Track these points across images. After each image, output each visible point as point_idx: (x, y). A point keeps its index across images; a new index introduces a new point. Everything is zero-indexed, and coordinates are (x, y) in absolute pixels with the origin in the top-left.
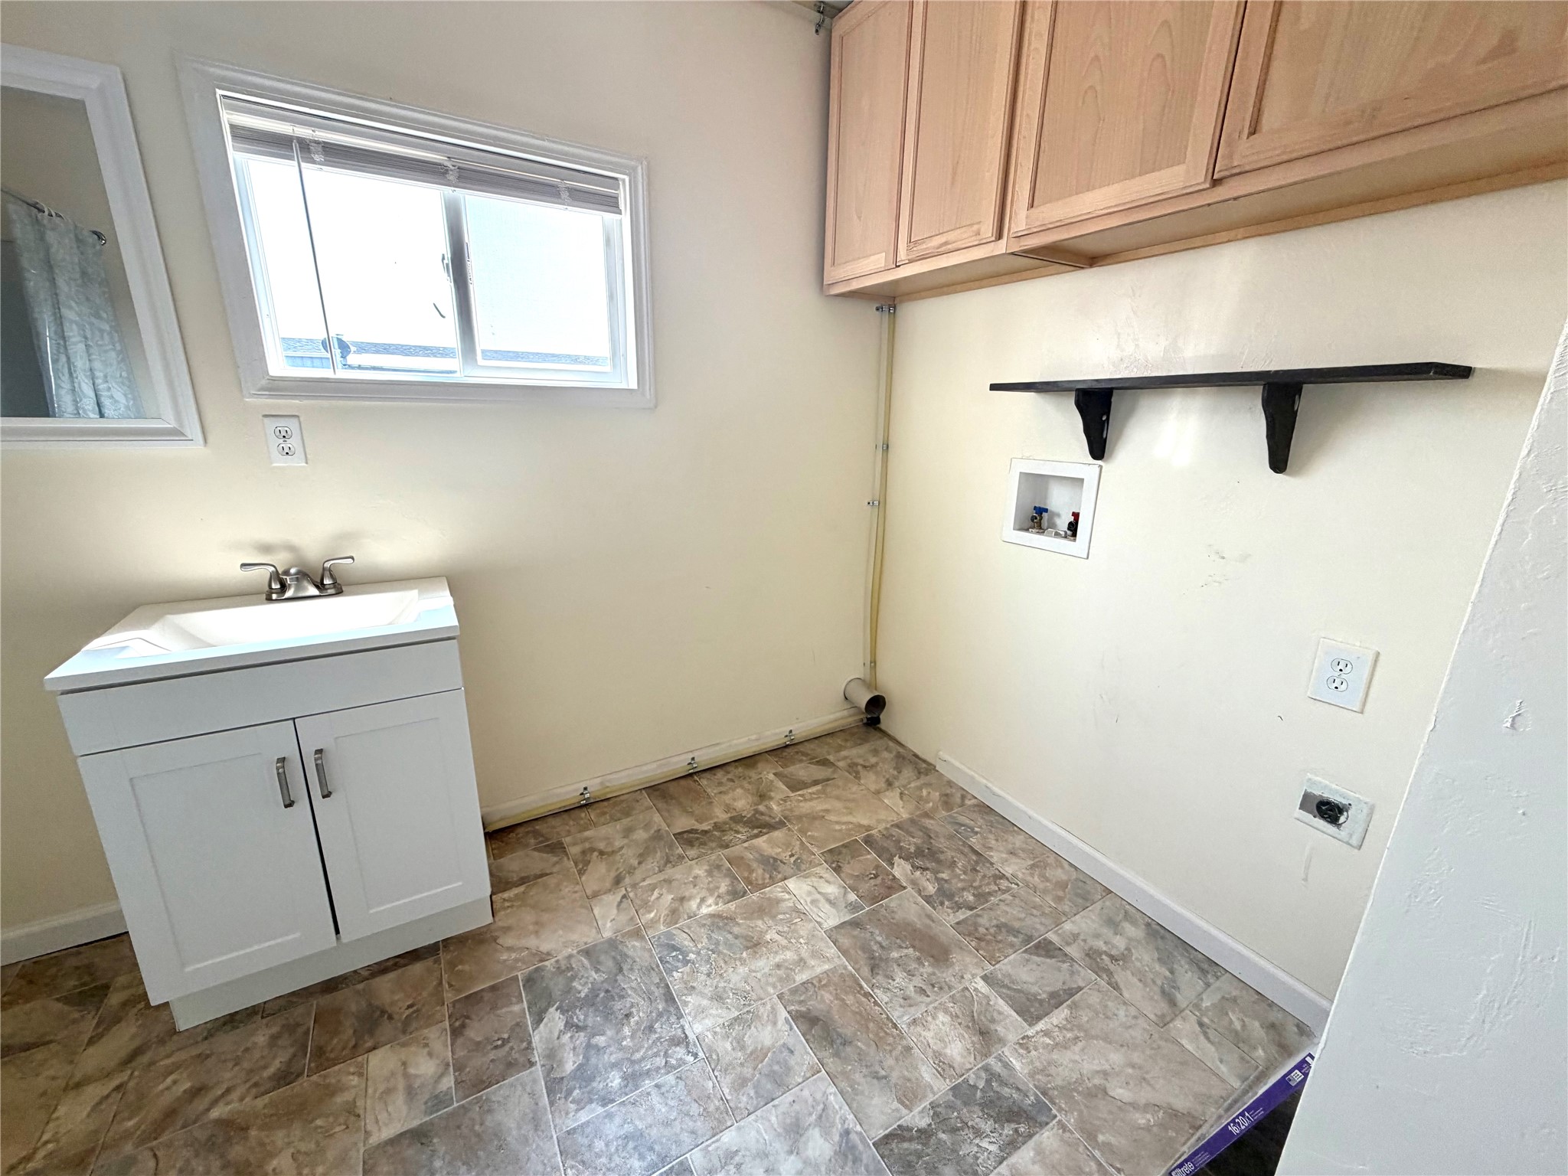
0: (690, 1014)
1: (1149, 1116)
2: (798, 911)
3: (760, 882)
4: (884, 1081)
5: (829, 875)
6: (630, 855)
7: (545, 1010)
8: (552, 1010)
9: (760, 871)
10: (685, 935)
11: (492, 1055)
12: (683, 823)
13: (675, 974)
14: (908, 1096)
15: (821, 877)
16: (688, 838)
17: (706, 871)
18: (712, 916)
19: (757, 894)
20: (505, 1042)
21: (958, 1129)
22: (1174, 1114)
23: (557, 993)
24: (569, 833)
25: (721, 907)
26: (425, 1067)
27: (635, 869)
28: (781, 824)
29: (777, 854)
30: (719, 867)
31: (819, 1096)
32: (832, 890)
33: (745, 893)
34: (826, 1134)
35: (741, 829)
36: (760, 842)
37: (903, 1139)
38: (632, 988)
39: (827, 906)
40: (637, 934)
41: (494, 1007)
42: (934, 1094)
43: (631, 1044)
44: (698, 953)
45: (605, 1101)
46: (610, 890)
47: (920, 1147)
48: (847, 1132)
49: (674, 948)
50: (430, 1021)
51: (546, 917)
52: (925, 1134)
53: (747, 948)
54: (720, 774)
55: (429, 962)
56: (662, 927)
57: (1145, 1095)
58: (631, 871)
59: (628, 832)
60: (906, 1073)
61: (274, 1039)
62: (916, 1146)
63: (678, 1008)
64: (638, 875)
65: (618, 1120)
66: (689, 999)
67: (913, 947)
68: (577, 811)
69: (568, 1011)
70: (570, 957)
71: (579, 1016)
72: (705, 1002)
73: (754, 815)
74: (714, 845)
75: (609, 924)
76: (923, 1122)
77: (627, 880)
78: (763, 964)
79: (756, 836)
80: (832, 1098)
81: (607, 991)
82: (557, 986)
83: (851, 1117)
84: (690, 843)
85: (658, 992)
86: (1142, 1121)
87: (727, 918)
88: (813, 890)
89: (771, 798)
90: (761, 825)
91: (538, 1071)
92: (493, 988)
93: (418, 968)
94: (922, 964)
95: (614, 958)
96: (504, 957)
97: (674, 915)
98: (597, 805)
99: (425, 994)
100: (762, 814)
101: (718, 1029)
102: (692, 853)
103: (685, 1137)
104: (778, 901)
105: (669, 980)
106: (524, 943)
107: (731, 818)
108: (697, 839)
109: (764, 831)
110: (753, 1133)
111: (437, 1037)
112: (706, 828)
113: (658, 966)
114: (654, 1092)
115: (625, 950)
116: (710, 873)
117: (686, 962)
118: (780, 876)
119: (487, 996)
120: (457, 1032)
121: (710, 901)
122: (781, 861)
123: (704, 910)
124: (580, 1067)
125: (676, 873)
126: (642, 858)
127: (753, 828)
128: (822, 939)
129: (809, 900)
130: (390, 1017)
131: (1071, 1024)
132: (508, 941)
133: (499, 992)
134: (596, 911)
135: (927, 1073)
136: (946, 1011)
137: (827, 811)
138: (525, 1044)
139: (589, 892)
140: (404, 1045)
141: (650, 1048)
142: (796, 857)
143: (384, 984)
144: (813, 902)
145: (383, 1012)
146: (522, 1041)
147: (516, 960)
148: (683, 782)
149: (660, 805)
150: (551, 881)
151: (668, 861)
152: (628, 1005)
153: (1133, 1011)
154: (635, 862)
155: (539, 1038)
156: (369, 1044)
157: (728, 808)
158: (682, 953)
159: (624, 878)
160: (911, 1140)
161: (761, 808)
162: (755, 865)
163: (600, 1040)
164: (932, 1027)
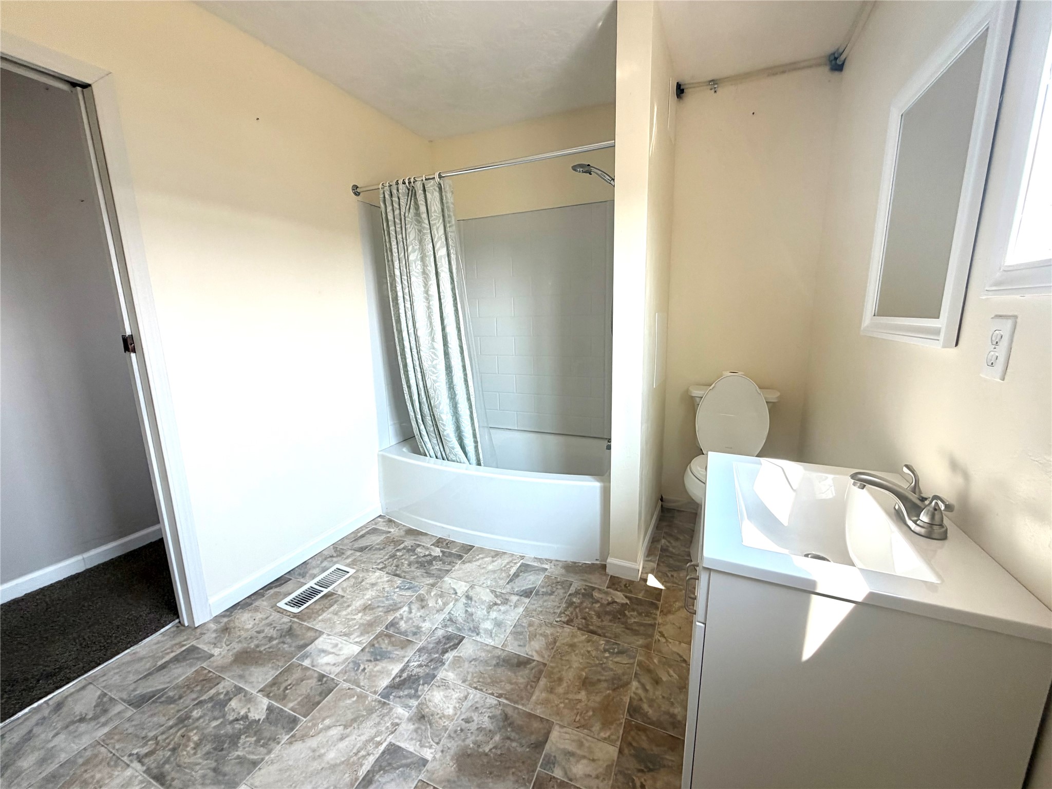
94: (474, 743)
160: (450, 647)
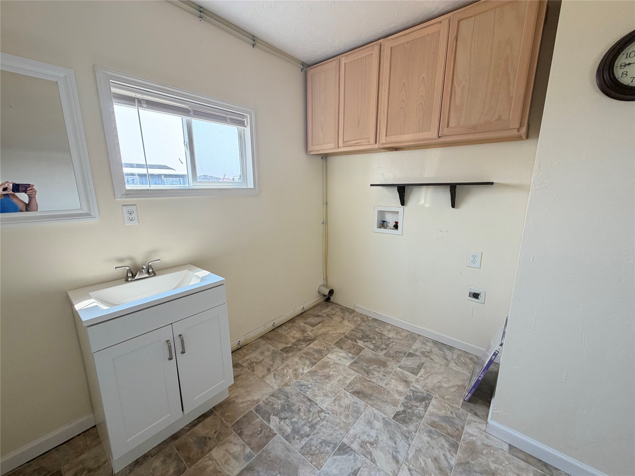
0: (319, 403)
1: (454, 389)
2: (336, 363)
3: (319, 358)
4: (386, 402)
5: (340, 350)
6: (268, 361)
7: (269, 417)
8: (272, 416)
9: (317, 355)
10: (303, 381)
11: (259, 436)
12: (281, 346)
13: (307, 393)
14: (395, 404)
15: (337, 352)
16: (286, 350)
17: (299, 359)
18: (308, 372)
19: (320, 362)
20: (261, 432)
21: (411, 407)
22: (459, 386)
23: (270, 411)
24: (239, 359)
25: (310, 369)
26: (236, 449)
27: (273, 365)
28: (314, 339)
29: (319, 348)
30: (302, 357)
31: (371, 412)
32: (343, 354)
33: (316, 363)
34: (378, 420)
35: (303, 343)
36: (311, 345)
37: (399, 415)
38: (295, 401)
39: (344, 360)
40: (286, 385)
41: (249, 423)
42: (401, 401)
43: (306, 417)
44: (311, 385)
45: (308, 436)
46: (268, 374)
47: (404, 415)
48: (384, 419)
49: (302, 385)
50: (227, 435)
51: (249, 389)
52: (404, 412)
53: (327, 379)
54: (284, 327)
55: (212, 416)
56: (294, 380)
57: (451, 384)
58: (272, 366)
59: (262, 353)
60: (391, 398)
61: (164, 462)
62: (403, 415)
63: (314, 402)
64: (275, 366)
65: (315, 439)
66: (316, 398)
67: (375, 364)
68: (238, 351)
69: (277, 415)
70: (267, 399)
71: (283, 415)
72: (322, 398)
73: (304, 338)
74: (296, 350)
75: (275, 385)
76: (402, 409)
77: (272, 369)
78: (334, 382)
79: (309, 344)
80: (375, 411)
81: (287, 405)
82: (268, 408)
83: (383, 414)
84: (287, 352)
85: (305, 400)
86: (453, 390)
87: (314, 371)
88: (337, 356)
89: (307, 331)
90: (309, 341)
91: (279, 435)
92: (244, 417)
93: (209, 420)
95: (284, 394)
96: (242, 406)
97: (296, 376)
98: (244, 347)
99: (218, 427)
100: (306, 337)
101: (331, 404)
102: (290, 354)
103: (339, 436)
104: (328, 362)
105: (306, 395)
106: (245, 400)
107: (297, 340)
108: (289, 350)
109: (311, 342)
110: (358, 428)
111: (233, 437)
112: (290, 345)
113: (300, 392)
114: (322, 428)
115: (285, 391)
116: (300, 359)
117: (309, 388)
118: (324, 354)
119: (244, 420)
120: (240, 434)
121: (306, 368)
122: (322, 350)
123: (306, 371)
124: (293, 429)
125: (289, 362)
126: (273, 360)
127: (306, 342)
128: (348, 370)
129: (337, 359)
130: (209, 438)
131: (426, 372)
132: (239, 400)
133: (248, 417)
134: (267, 382)
135: (397, 396)
136: (393, 379)
137: (328, 331)
138: (269, 430)
139: (260, 376)
140: (223, 445)
141: (313, 416)
142: (326, 347)
143: (198, 429)
144: (339, 359)
145: (205, 438)
146: (267, 429)
147: (248, 406)
148: (272, 332)
149: (270, 342)
150: (243, 376)
151: (283, 360)
152: (298, 407)
153: (439, 365)
154: (272, 363)
155: (272, 425)
156: (208, 449)
157: (294, 338)
158: (306, 386)
159: (271, 369)
161: (305, 335)
162: (314, 353)
163: (295, 420)
164: (392, 384)
